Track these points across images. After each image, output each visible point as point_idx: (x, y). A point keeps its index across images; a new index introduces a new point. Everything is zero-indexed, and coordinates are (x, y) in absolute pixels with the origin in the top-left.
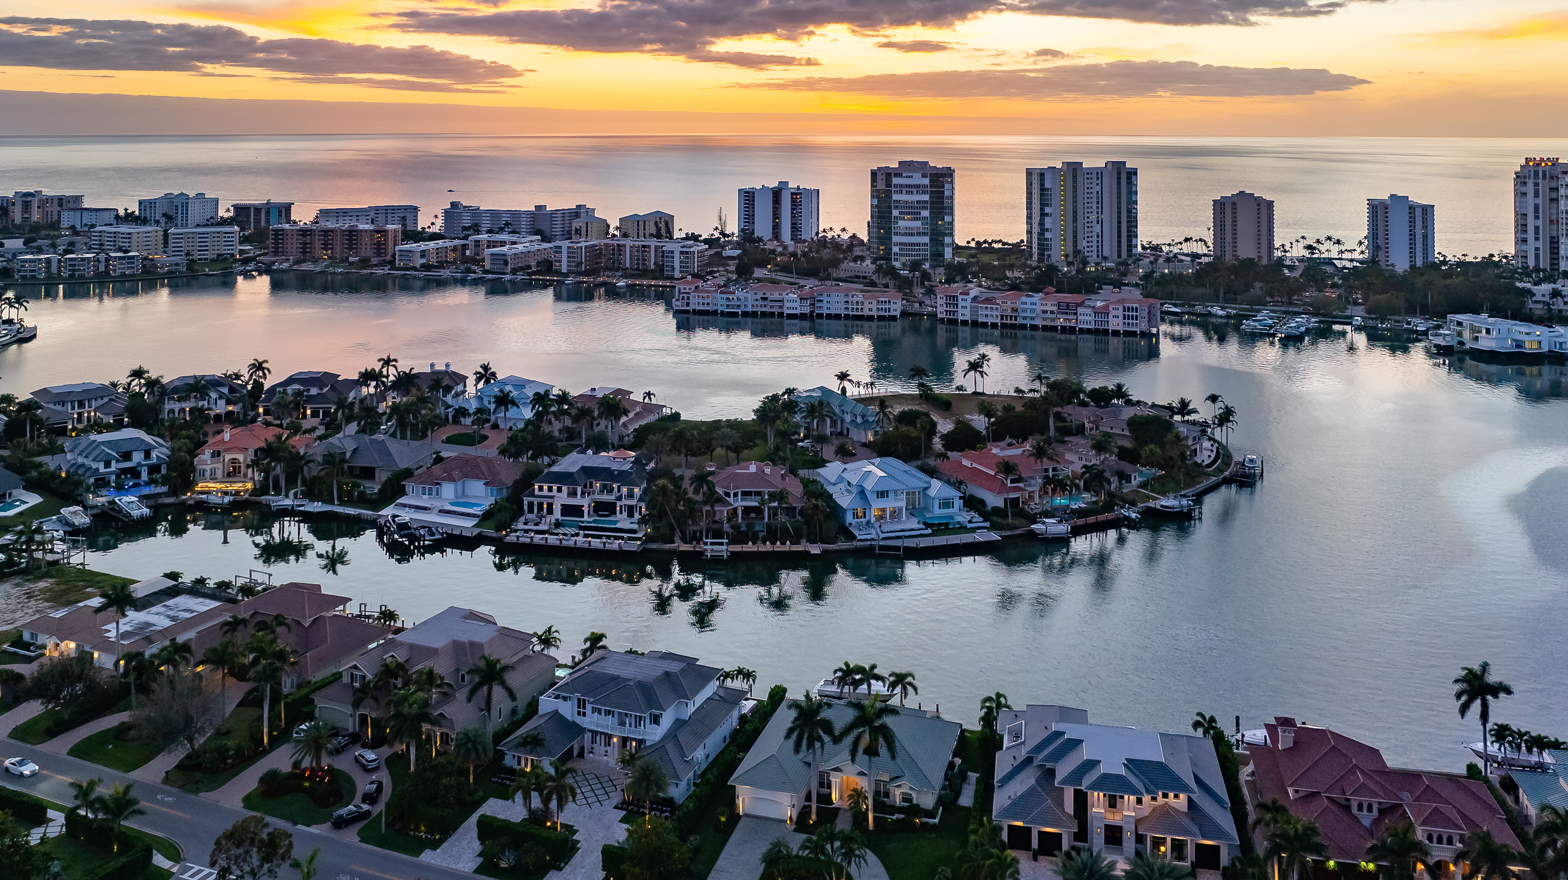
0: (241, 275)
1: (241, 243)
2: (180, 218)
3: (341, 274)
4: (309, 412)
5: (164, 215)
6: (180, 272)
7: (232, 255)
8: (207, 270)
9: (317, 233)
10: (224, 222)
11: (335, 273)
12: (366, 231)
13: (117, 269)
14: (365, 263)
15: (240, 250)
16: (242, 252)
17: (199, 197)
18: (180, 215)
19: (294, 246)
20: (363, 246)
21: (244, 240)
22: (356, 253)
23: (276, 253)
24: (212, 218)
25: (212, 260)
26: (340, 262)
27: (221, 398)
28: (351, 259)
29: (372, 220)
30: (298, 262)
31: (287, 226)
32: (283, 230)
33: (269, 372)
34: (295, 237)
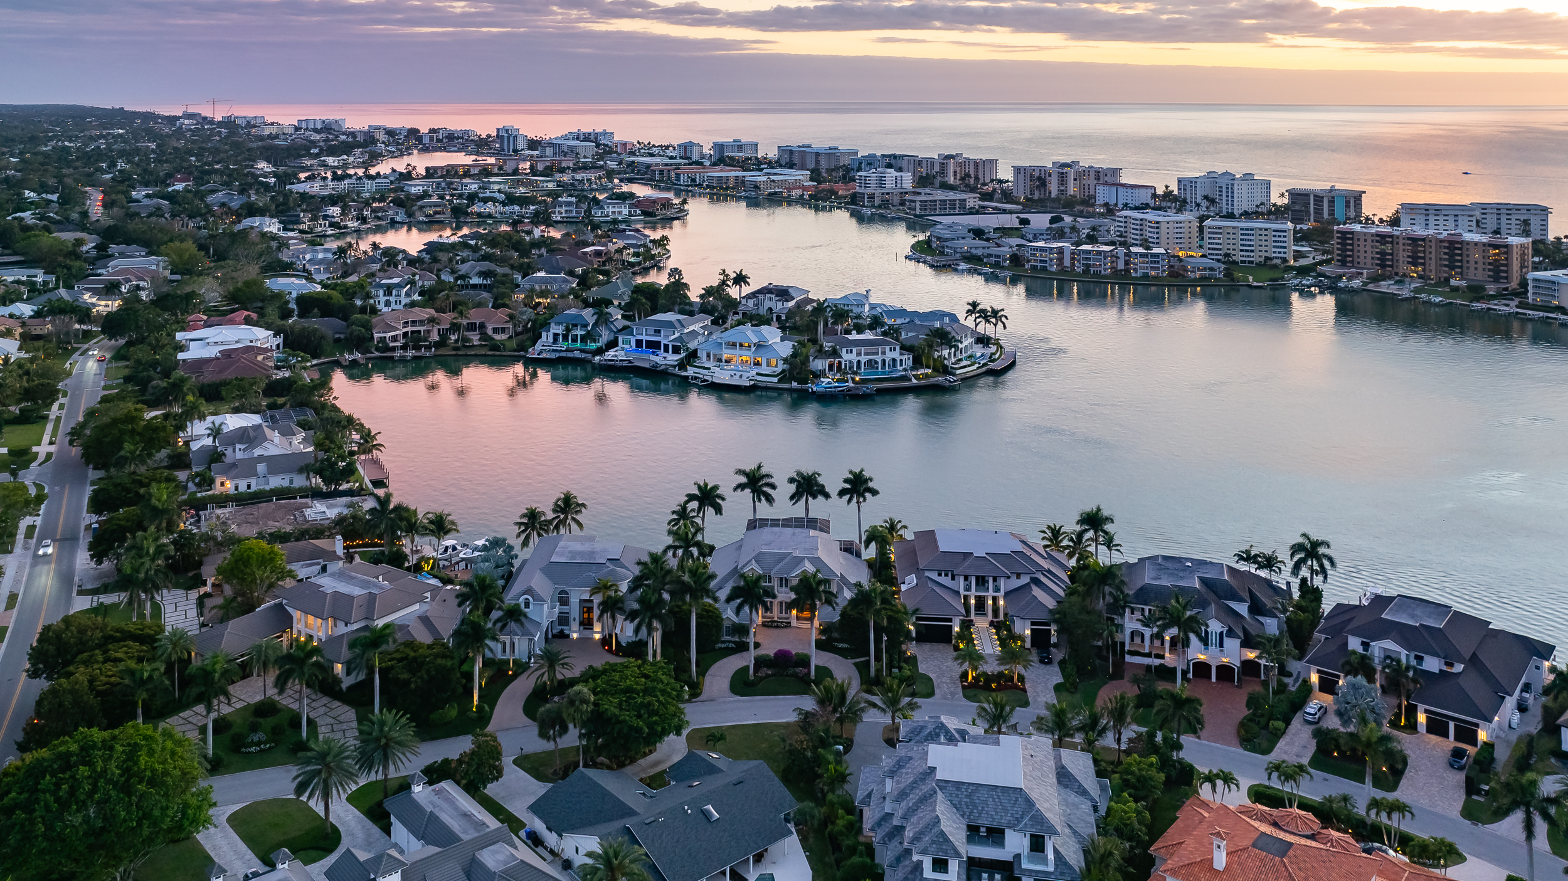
0: (1296, 290)
1: (1296, 240)
2: (1224, 202)
3: (1437, 305)
4: (1422, 718)
5: (1206, 197)
6: (1216, 279)
7: (1285, 260)
8: (1251, 278)
9: (1401, 241)
10: (1277, 213)
11: (1429, 303)
12: (1476, 244)
13: (1139, 268)
14: (1476, 292)
15: (1295, 251)
16: (1298, 255)
17: (1247, 177)
18: (1224, 198)
19: (1369, 255)
20: (1472, 265)
21: (1301, 237)
22: (1461, 274)
23: (1343, 263)
24: (1262, 204)
25: (1259, 265)
26: (1436, 285)
27: (1231, 633)
28: (1453, 282)
29: (1478, 221)
30: (1375, 279)
31: (1357, 227)
32: (1352, 233)
33: (1332, 563)
34: (1369, 243)
